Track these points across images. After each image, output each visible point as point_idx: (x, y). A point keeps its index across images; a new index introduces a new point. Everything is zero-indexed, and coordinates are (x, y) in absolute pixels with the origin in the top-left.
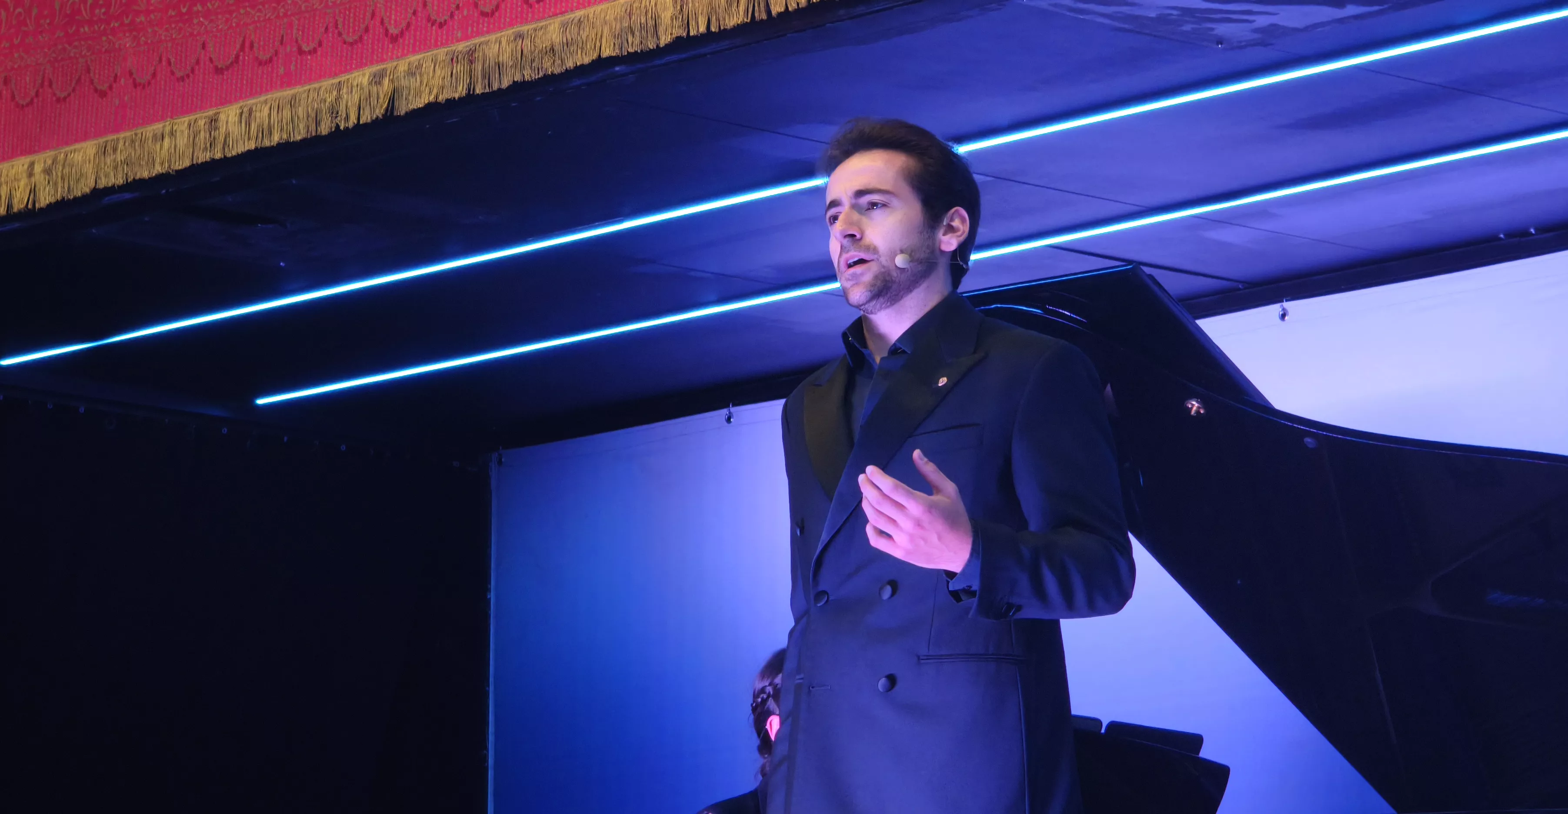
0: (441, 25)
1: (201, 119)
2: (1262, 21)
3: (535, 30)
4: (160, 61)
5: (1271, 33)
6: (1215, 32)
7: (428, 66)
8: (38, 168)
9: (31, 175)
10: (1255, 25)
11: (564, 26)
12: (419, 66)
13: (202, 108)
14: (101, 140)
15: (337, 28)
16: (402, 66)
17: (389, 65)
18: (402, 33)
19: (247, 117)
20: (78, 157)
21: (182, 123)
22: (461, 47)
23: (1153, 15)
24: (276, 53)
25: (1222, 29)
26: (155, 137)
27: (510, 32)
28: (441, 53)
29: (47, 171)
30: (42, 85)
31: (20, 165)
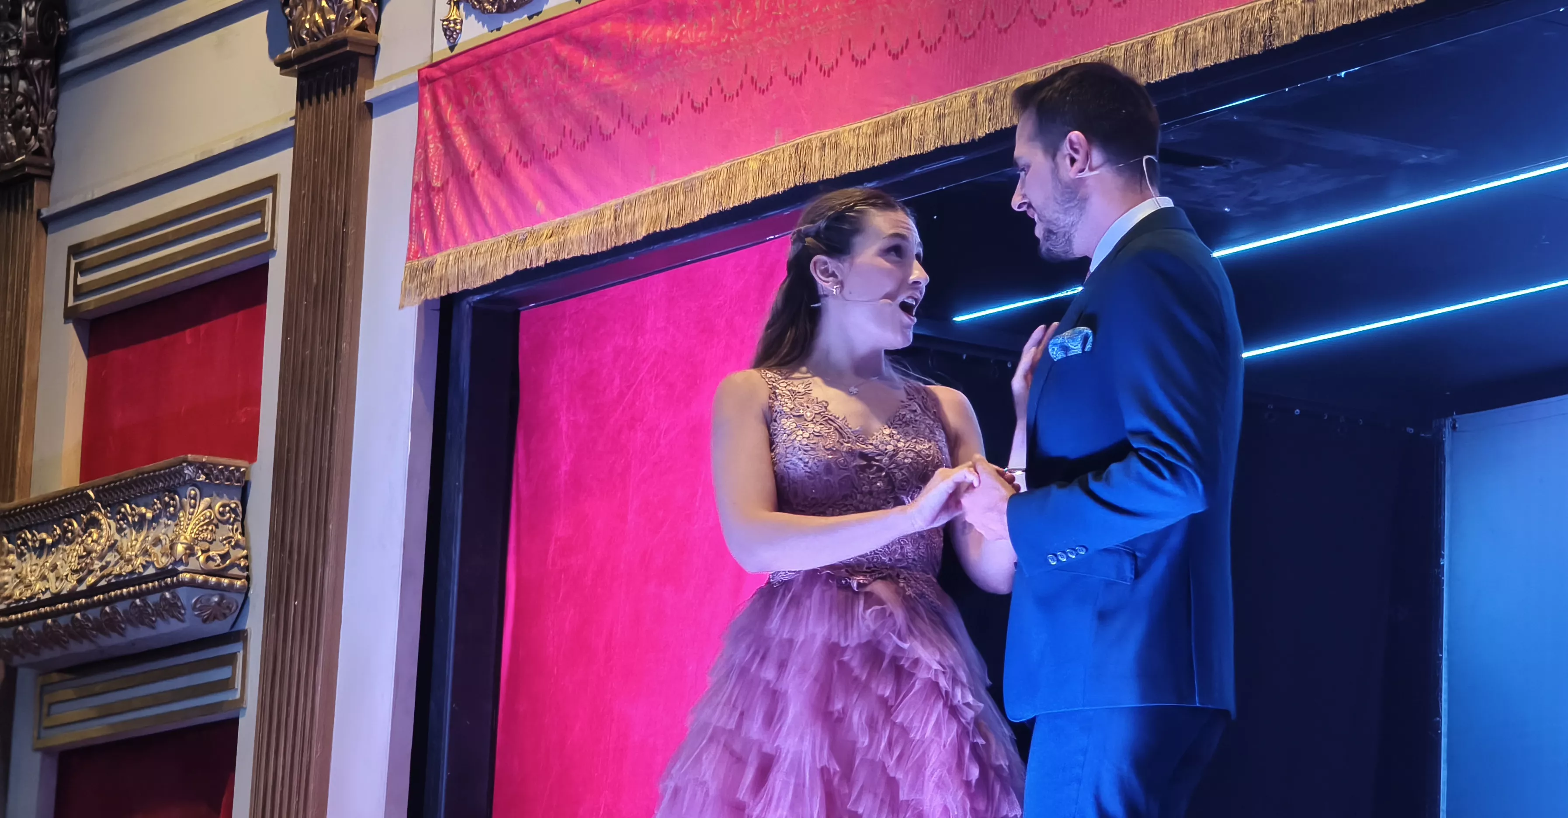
13: (1138, 33)
14: (1041, 69)
21: (1119, 49)
29: (990, 101)
30: (984, 17)
31: (963, 97)
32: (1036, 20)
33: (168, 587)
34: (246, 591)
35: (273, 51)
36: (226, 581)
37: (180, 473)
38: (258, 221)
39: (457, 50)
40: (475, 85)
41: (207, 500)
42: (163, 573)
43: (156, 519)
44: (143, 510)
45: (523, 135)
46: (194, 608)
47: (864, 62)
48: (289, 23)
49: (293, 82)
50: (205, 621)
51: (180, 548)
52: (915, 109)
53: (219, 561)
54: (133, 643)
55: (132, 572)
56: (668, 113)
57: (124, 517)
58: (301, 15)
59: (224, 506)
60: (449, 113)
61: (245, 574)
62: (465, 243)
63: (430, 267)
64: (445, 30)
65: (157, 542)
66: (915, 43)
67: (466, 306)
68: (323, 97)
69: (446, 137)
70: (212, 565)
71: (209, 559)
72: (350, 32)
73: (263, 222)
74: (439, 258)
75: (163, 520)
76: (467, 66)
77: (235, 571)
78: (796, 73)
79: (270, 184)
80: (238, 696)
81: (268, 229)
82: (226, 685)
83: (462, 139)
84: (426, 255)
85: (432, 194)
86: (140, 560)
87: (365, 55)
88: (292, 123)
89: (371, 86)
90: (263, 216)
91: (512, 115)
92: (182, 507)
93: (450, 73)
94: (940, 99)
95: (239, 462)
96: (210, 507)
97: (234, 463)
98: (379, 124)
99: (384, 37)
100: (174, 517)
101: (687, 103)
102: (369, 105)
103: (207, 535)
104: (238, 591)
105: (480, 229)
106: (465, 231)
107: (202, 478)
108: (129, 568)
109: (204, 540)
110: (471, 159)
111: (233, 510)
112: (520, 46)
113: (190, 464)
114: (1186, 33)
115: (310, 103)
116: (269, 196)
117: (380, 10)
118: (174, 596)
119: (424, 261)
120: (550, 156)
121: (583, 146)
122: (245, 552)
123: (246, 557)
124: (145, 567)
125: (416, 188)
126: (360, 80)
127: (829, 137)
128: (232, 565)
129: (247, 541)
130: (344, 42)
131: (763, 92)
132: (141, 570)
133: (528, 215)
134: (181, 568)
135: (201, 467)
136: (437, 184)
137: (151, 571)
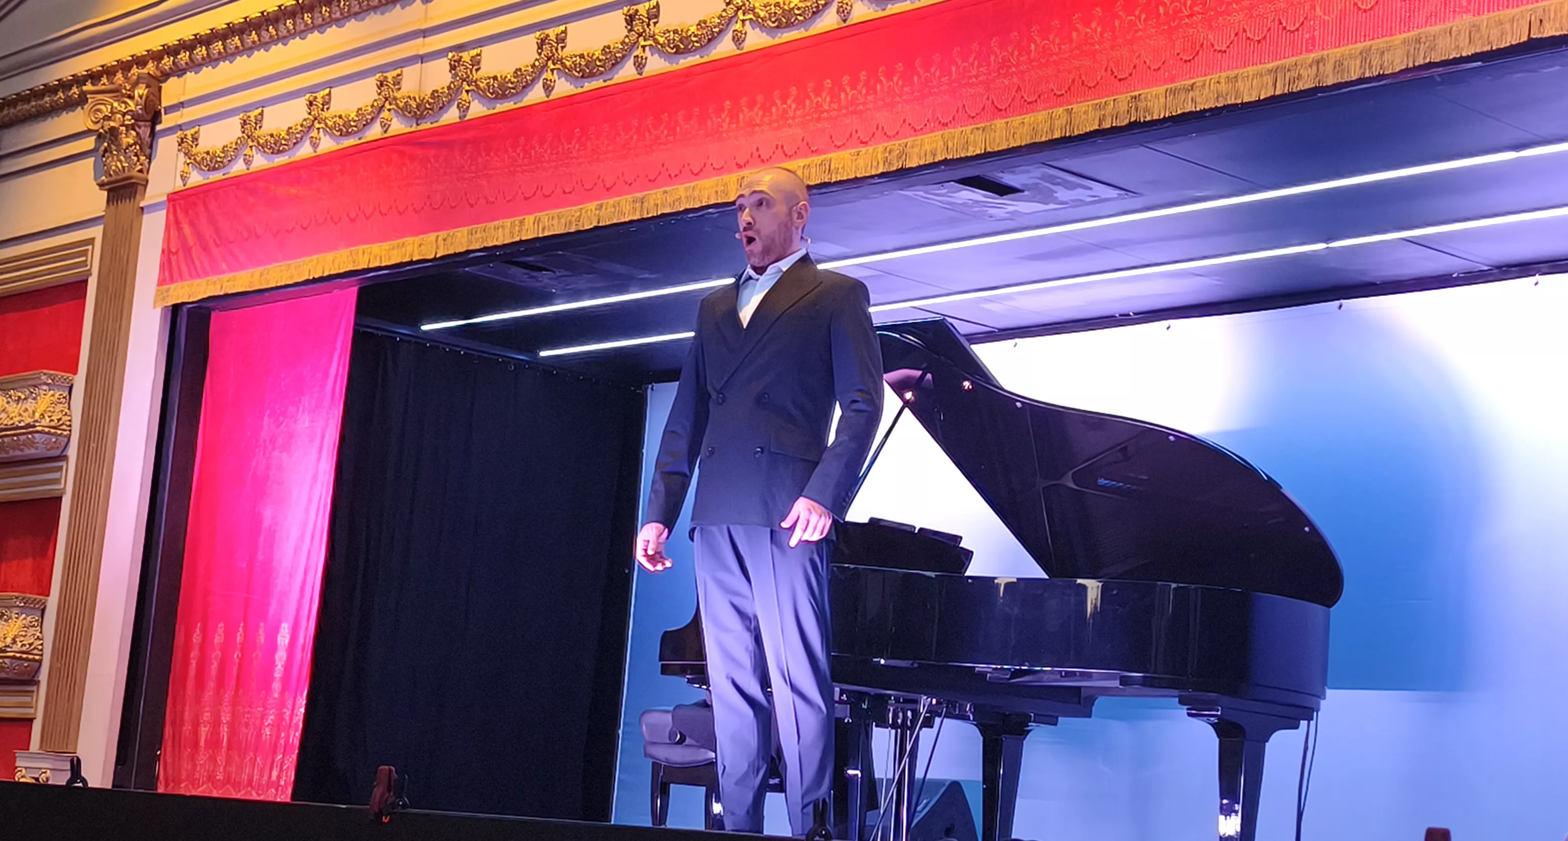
0: (630, 184)
1: (517, 219)
2: (1010, 209)
3: (673, 189)
4: (499, 192)
5: (1014, 215)
6: (989, 212)
7: (623, 203)
8: (440, 238)
9: (437, 241)
10: (1006, 210)
11: (686, 189)
12: (619, 204)
13: (518, 216)
14: (470, 228)
15: (581, 181)
16: (611, 201)
17: (605, 201)
18: (612, 187)
19: (538, 221)
20: (459, 234)
21: (508, 222)
22: (639, 195)
23: (960, 202)
24: (553, 192)
25: (992, 211)
26: (495, 227)
27: (661, 190)
28: (629, 197)
29: (445, 240)
30: (444, 200)
31: (432, 236)
32: (469, 204)
33: (31, 433)
34: (69, 437)
35: (95, 179)
36: (59, 432)
37: (39, 378)
38: (84, 259)
39: (187, 187)
40: (195, 204)
41: (52, 392)
42: (28, 426)
43: (25, 399)
44: (20, 394)
45: (217, 230)
46: (43, 443)
47: (386, 215)
48: (105, 165)
49: (106, 193)
50: (48, 450)
51: (37, 415)
52: (409, 240)
53: (56, 421)
54: (12, 457)
55: (13, 424)
56: (290, 228)
57: (10, 397)
58: (111, 162)
59: (60, 395)
60: (181, 216)
61: (69, 428)
62: (186, 280)
63: (168, 290)
64: (182, 176)
65: (26, 410)
66: (411, 208)
67: (185, 309)
68: (119, 202)
69: (179, 229)
70: (53, 424)
71: (51, 421)
72: (134, 173)
73: (86, 260)
74: (173, 286)
75: (30, 400)
76: (190, 195)
77: (64, 427)
78: (352, 215)
79: (91, 241)
80: (62, 486)
81: (89, 263)
82: (57, 481)
83: (187, 230)
84: (167, 284)
85: (171, 256)
86: (18, 418)
87: (142, 185)
88: (104, 213)
89: (143, 199)
90: (86, 255)
91: (212, 221)
92: (39, 395)
93: (183, 198)
94: (421, 236)
95: (68, 375)
96: (53, 395)
97: (66, 375)
98: (146, 218)
99: (151, 177)
100: (34, 399)
101: (299, 225)
102: (142, 209)
103: (52, 410)
104: (65, 436)
105: (194, 273)
106: (186, 275)
107: (50, 381)
108: (11, 422)
109: (50, 411)
110: (191, 242)
111: (64, 398)
112: (220, 188)
113: (45, 374)
114: (539, 219)
115: (113, 204)
116: (90, 247)
117: (150, 163)
118: (33, 437)
119: (166, 287)
120: (231, 243)
121: (247, 240)
122: (69, 418)
123: (70, 421)
124: (20, 422)
125: (163, 251)
126: (138, 196)
127: (367, 248)
128: (62, 425)
129: (71, 412)
130: (131, 178)
131: (336, 223)
132: (17, 423)
133: (217, 271)
134: (37, 424)
135: (50, 376)
136: (174, 250)
137: (22, 424)
